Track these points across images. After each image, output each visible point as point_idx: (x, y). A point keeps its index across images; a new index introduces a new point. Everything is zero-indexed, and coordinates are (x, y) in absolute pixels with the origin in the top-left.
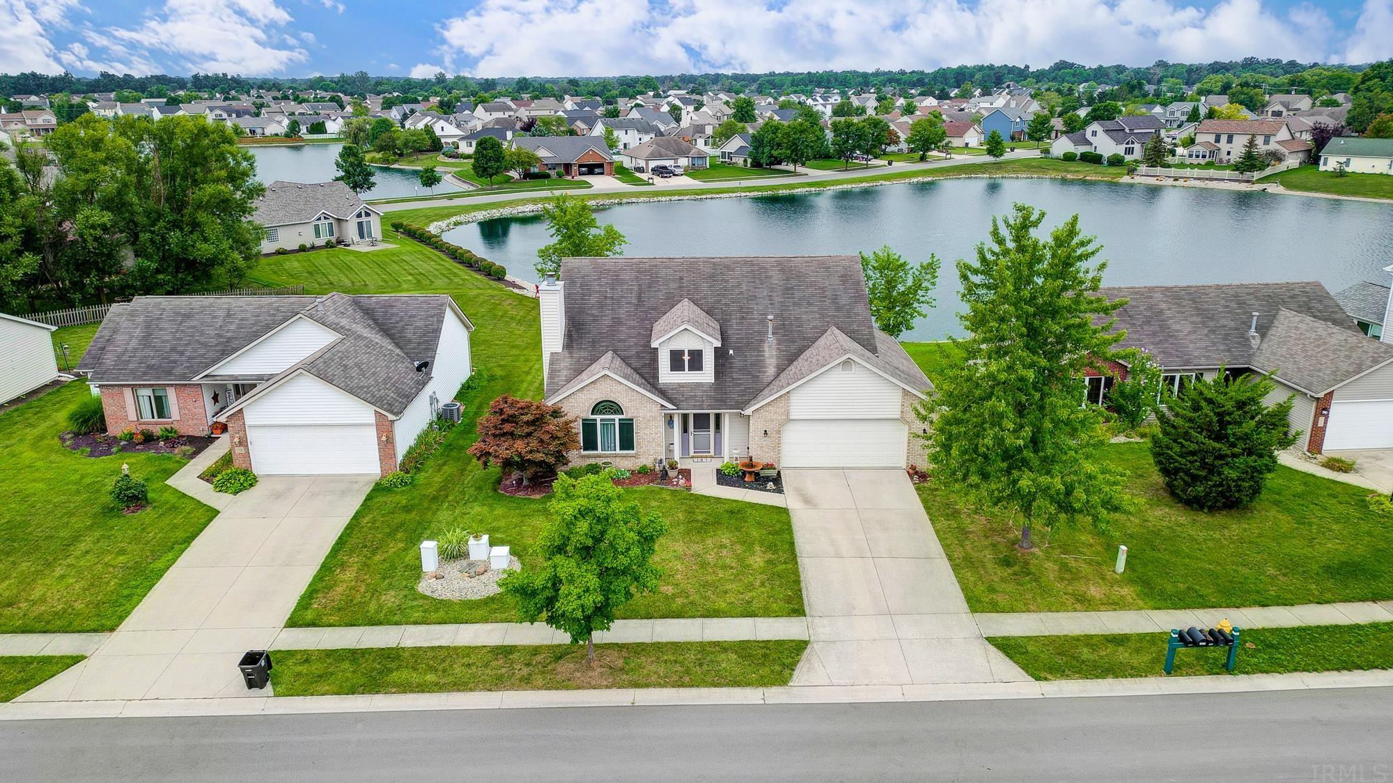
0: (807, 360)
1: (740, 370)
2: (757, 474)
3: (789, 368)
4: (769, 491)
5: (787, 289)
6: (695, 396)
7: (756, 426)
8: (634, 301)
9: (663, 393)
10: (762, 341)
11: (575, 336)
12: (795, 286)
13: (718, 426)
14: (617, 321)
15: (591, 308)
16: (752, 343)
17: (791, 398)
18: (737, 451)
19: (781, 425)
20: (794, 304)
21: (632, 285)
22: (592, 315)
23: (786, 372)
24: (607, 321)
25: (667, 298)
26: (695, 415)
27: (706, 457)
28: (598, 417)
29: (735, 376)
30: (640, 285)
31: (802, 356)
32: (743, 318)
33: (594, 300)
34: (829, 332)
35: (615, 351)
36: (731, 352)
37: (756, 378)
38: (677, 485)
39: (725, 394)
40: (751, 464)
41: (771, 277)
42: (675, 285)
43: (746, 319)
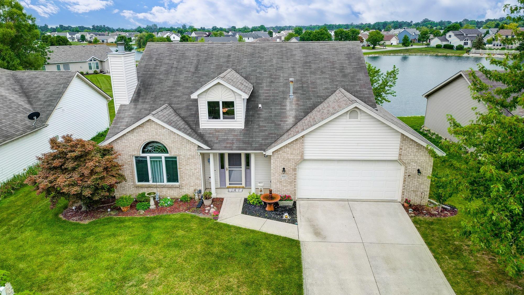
0: (320, 111)
1: (265, 120)
2: (276, 204)
3: (305, 118)
4: (284, 221)
5: (306, 62)
6: (227, 139)
7: (277, 164)
8: (192, 70)
9: (201, 137)
10: (285, 98)
11: (142, 93)
12: (312, 60)
13: (248, 164)
14: (177, 83)
15: (160, 74)
16: (277, 99)
17: (305, 141)
18: (261, 185)
19: (298, 164)
20: (311, 73)
21: (192, 60)
22: (159, 79)
23: (303, 121)
24: (169, 83)
25: (217, 68)
26: (229, 154)
27: (239, 188)
28: (148, 155)
29: (261, 124)
30: (199, 60)
31: (316, 109)
32: (272, 82)
33: (163, 69)
34: (338, 91)
35: (170, 104)
36: (260, 106)
37: (278, 126)
38: (208, 213)
39: (252, 138)
40: (271, 196)
41: (295, 55)
42: (225, 60)
43: (274, 82)
